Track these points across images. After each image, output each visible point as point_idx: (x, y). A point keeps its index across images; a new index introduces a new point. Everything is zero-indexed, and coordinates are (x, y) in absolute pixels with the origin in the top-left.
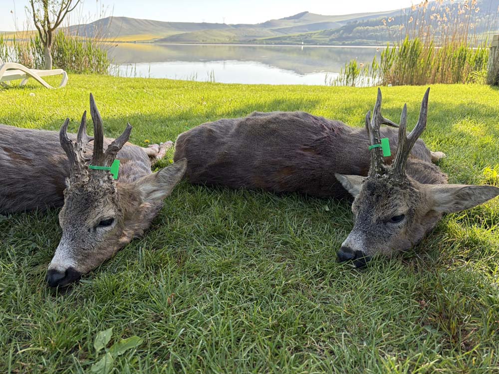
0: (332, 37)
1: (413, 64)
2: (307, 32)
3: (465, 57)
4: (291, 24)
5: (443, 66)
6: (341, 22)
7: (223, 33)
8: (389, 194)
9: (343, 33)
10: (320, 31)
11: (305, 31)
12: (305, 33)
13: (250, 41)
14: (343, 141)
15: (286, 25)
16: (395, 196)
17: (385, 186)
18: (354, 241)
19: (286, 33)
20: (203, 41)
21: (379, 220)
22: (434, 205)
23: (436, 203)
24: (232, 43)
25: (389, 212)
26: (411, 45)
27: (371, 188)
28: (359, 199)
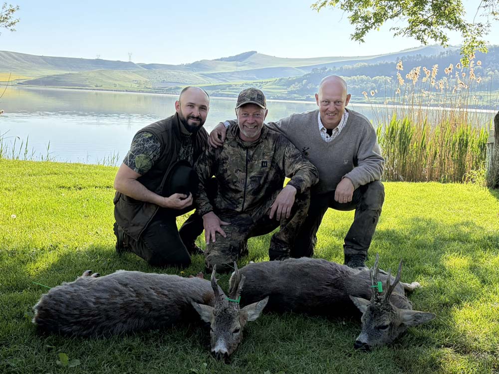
0: (292, 88)
1: (404, 149)
2: (255, 79)
3: (467, 142)
4: (231, 67)
5: (441, 152)
6: (303, 68)
7: (127, 76)
8: (381, 314)
9: (307, 84)
10: (274, 79)
11: (251, 79)
12: (253, 81)
13: (171, 89)
14: (350, 280)
15: (224, 68)
16: (384, 315)
17: (379, 309)
18: (363, 338)
19: (224, 81)
20: (97, 86)
21: (375, 328)
22: (403, 321)
23: (404, 320)
24: (143, 92)
25: (380, 324)
26: (400, 126)
27: (371, 309)
28: (365, 315)
